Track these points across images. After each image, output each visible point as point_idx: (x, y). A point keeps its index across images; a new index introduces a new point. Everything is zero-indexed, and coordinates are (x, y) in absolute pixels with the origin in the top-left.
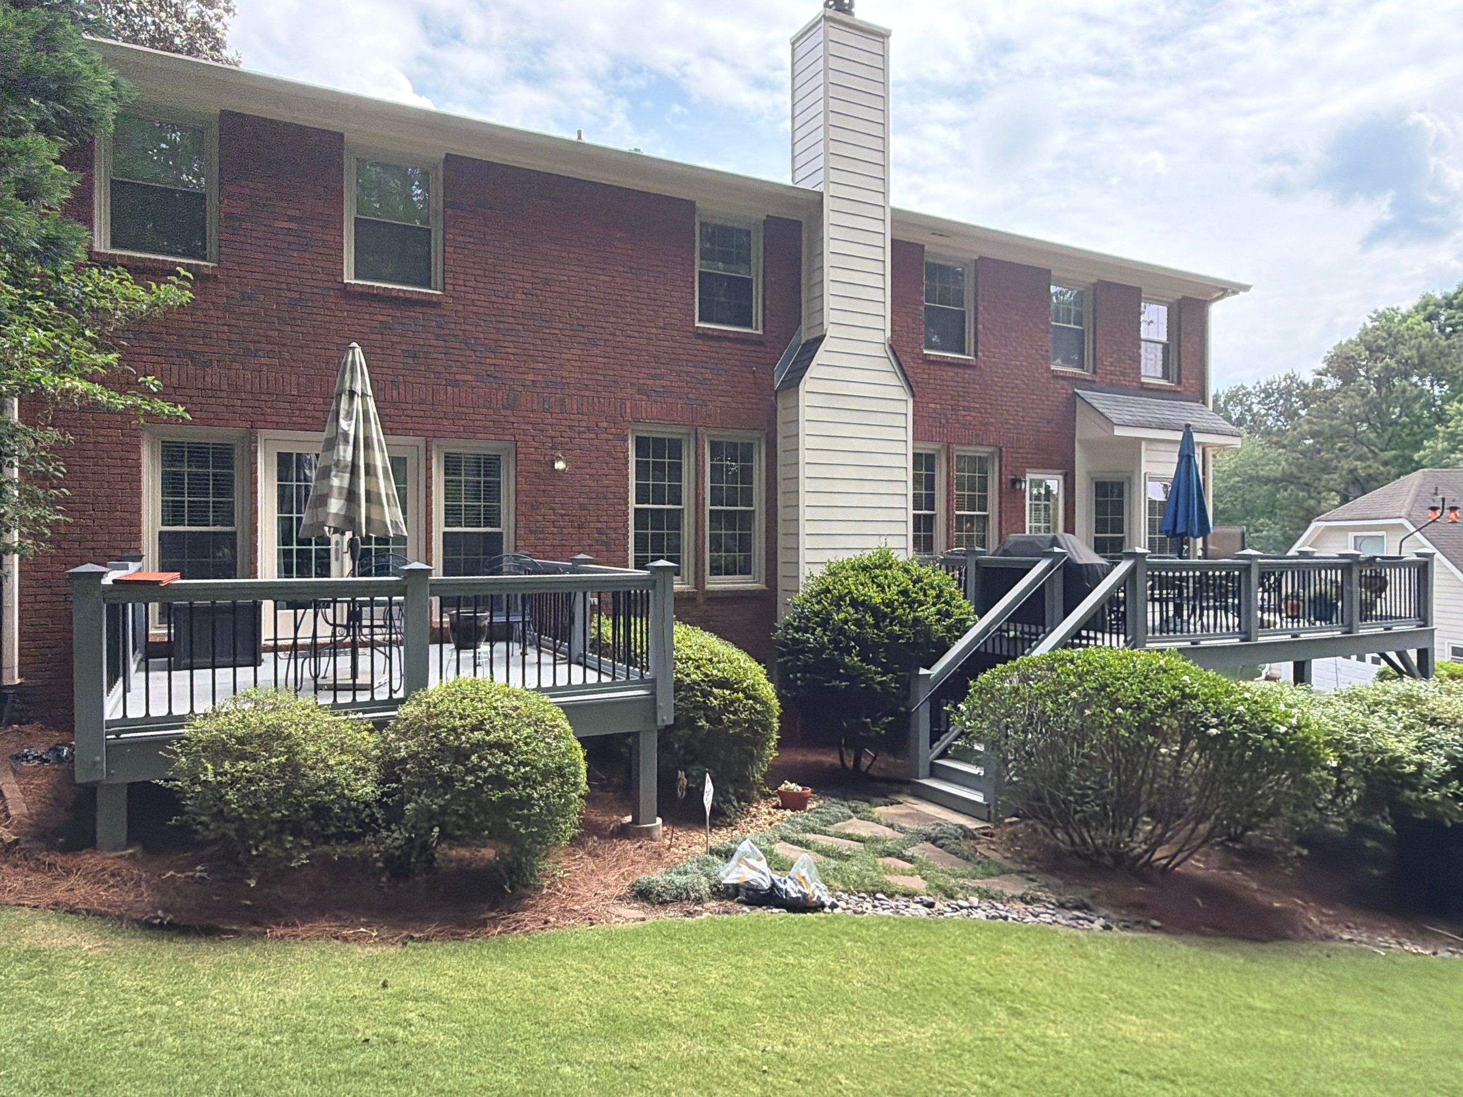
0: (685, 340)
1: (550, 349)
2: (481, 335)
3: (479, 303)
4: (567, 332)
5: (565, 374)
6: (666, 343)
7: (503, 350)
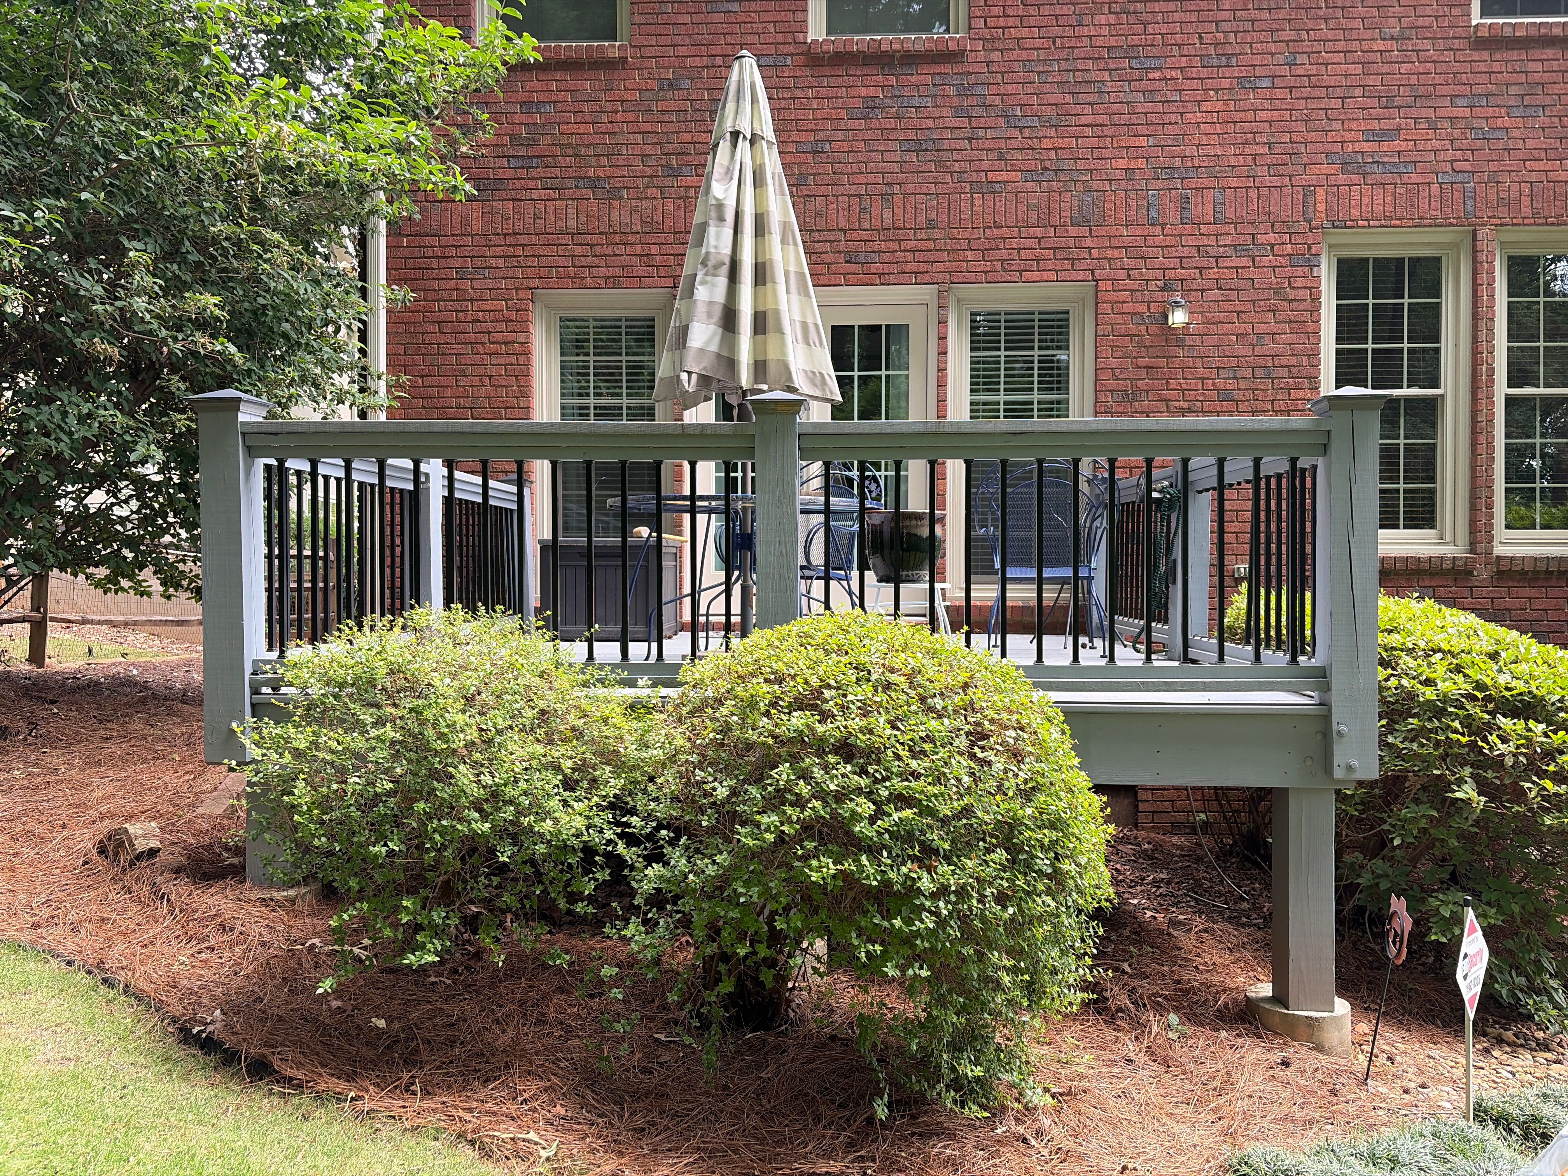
0: (1449, 56)
1: (1160, 107)
2: (1034, 100)
3: (1028, 43)
4: (1193, 73)
5: (1191, 151)
6: (1404, 68)
7: (1072, 120)
